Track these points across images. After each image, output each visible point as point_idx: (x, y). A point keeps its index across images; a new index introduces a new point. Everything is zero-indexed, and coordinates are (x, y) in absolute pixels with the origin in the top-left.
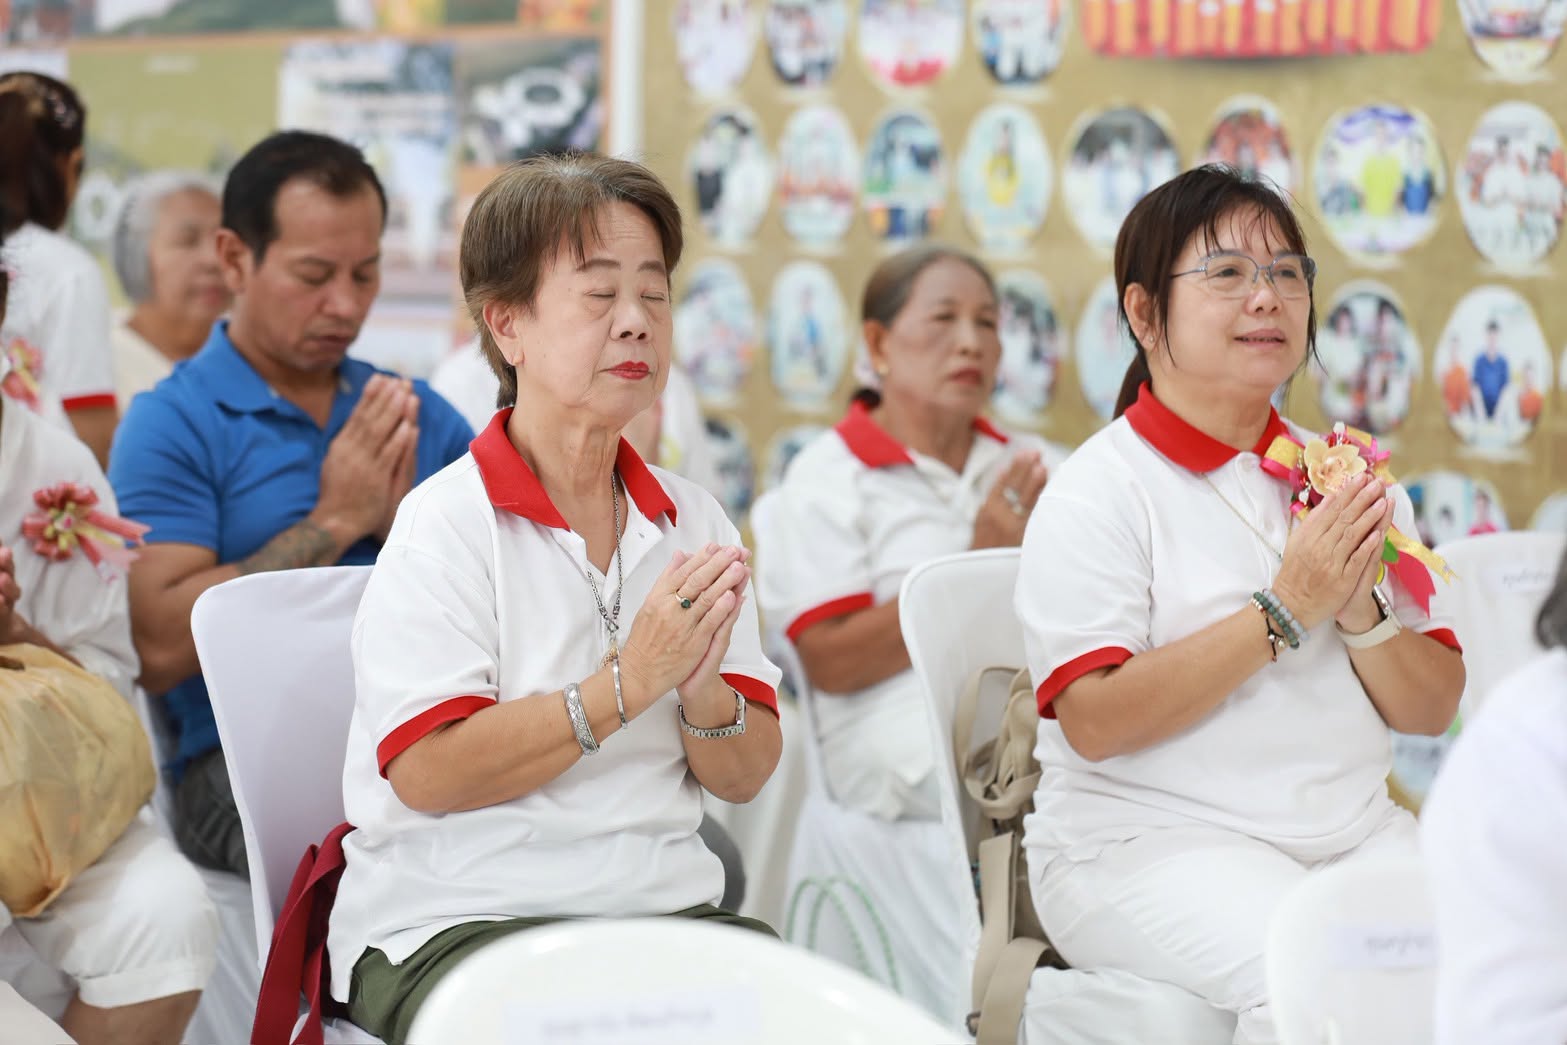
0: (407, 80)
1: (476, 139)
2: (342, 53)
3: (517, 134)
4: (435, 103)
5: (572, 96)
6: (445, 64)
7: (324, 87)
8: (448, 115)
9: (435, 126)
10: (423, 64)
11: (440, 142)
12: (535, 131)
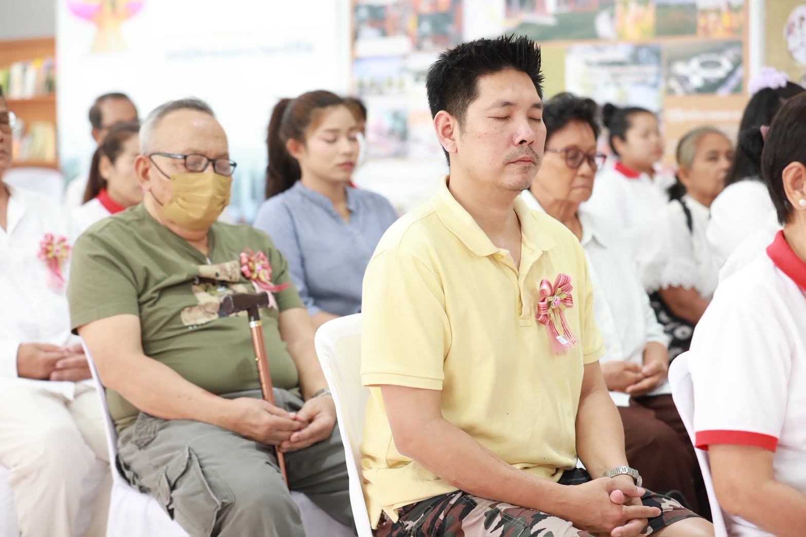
0: (635, 59)
1: (674, 84)
2: (599, 50)
3: (697, 81)
4: (651, 70)
5: (727, 65)
6: (657, 54)
7: (589, 64)
8: (658, 75)
9: (652, 79)
10: (643, 54)
11: (655, 86)
12: (706, 81)
